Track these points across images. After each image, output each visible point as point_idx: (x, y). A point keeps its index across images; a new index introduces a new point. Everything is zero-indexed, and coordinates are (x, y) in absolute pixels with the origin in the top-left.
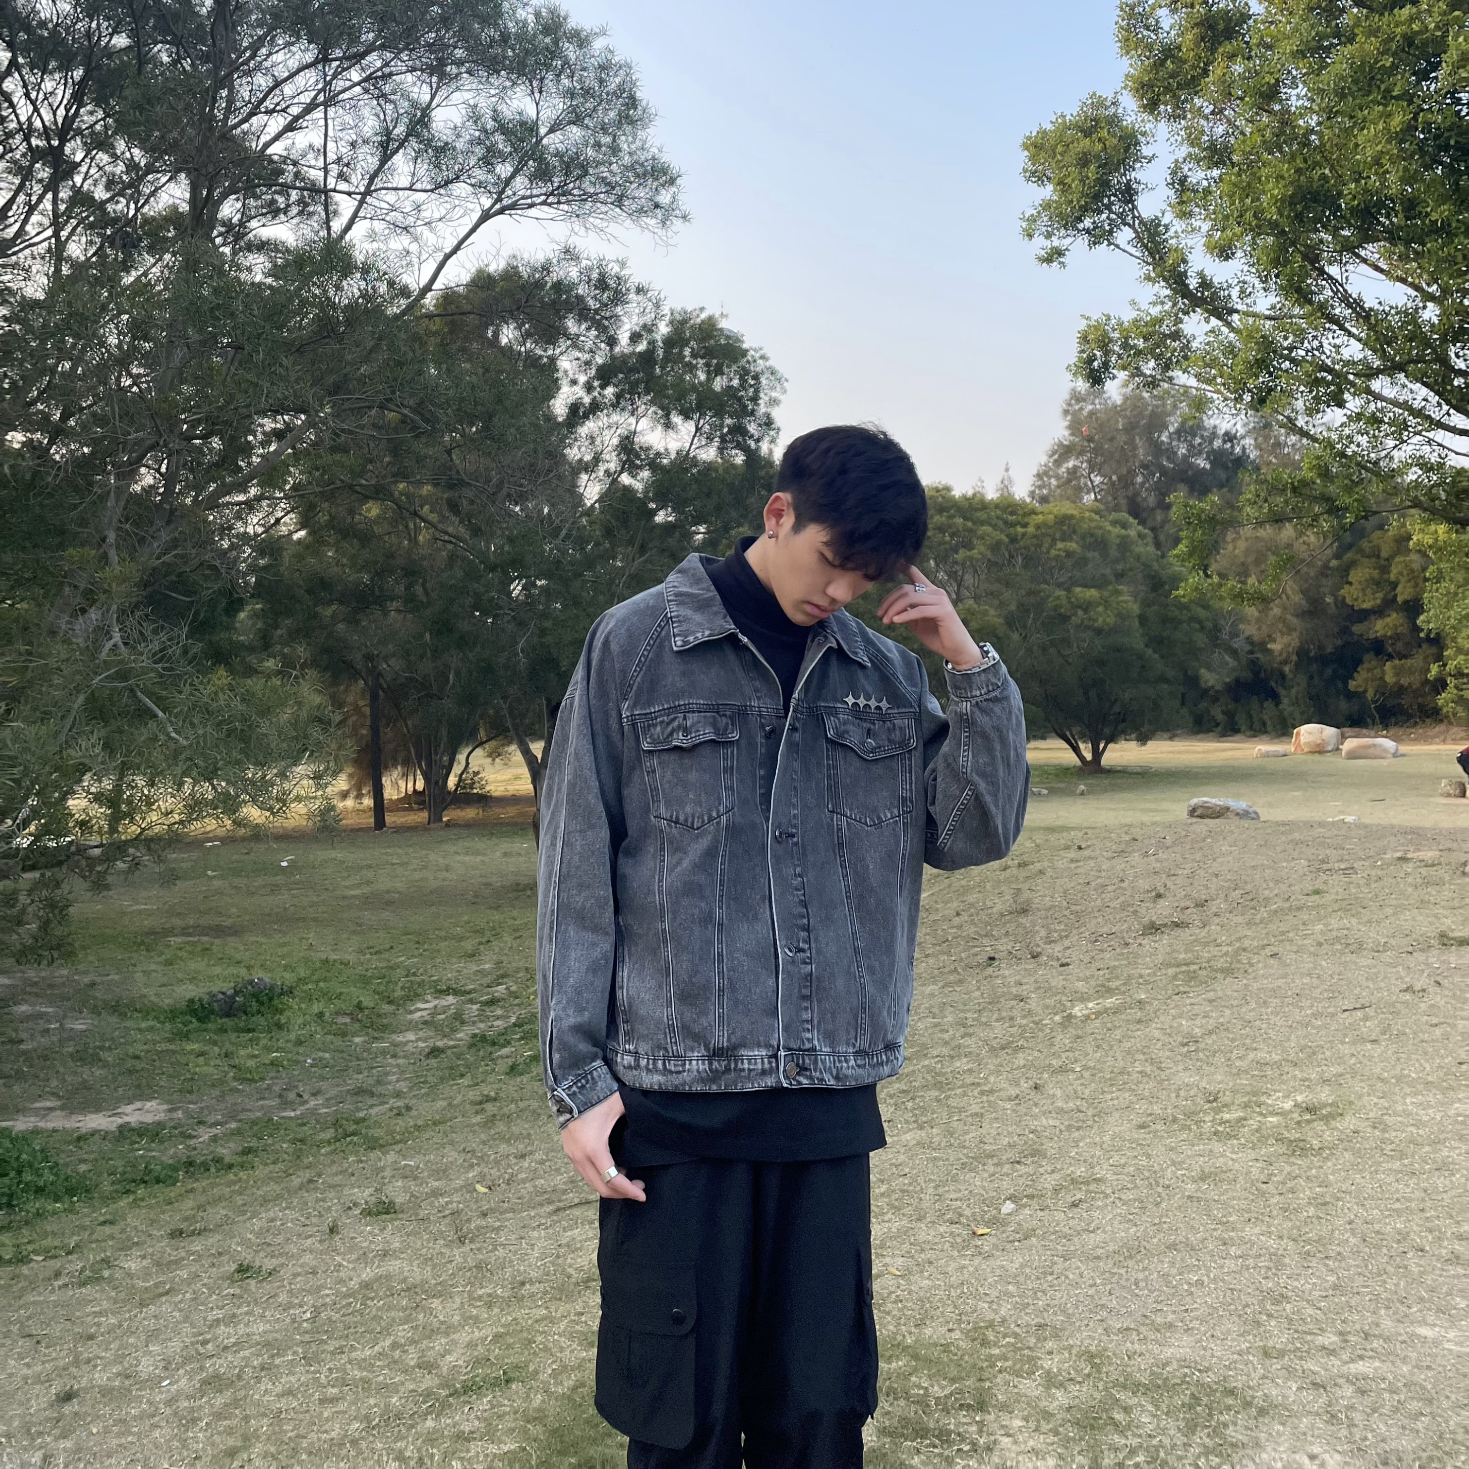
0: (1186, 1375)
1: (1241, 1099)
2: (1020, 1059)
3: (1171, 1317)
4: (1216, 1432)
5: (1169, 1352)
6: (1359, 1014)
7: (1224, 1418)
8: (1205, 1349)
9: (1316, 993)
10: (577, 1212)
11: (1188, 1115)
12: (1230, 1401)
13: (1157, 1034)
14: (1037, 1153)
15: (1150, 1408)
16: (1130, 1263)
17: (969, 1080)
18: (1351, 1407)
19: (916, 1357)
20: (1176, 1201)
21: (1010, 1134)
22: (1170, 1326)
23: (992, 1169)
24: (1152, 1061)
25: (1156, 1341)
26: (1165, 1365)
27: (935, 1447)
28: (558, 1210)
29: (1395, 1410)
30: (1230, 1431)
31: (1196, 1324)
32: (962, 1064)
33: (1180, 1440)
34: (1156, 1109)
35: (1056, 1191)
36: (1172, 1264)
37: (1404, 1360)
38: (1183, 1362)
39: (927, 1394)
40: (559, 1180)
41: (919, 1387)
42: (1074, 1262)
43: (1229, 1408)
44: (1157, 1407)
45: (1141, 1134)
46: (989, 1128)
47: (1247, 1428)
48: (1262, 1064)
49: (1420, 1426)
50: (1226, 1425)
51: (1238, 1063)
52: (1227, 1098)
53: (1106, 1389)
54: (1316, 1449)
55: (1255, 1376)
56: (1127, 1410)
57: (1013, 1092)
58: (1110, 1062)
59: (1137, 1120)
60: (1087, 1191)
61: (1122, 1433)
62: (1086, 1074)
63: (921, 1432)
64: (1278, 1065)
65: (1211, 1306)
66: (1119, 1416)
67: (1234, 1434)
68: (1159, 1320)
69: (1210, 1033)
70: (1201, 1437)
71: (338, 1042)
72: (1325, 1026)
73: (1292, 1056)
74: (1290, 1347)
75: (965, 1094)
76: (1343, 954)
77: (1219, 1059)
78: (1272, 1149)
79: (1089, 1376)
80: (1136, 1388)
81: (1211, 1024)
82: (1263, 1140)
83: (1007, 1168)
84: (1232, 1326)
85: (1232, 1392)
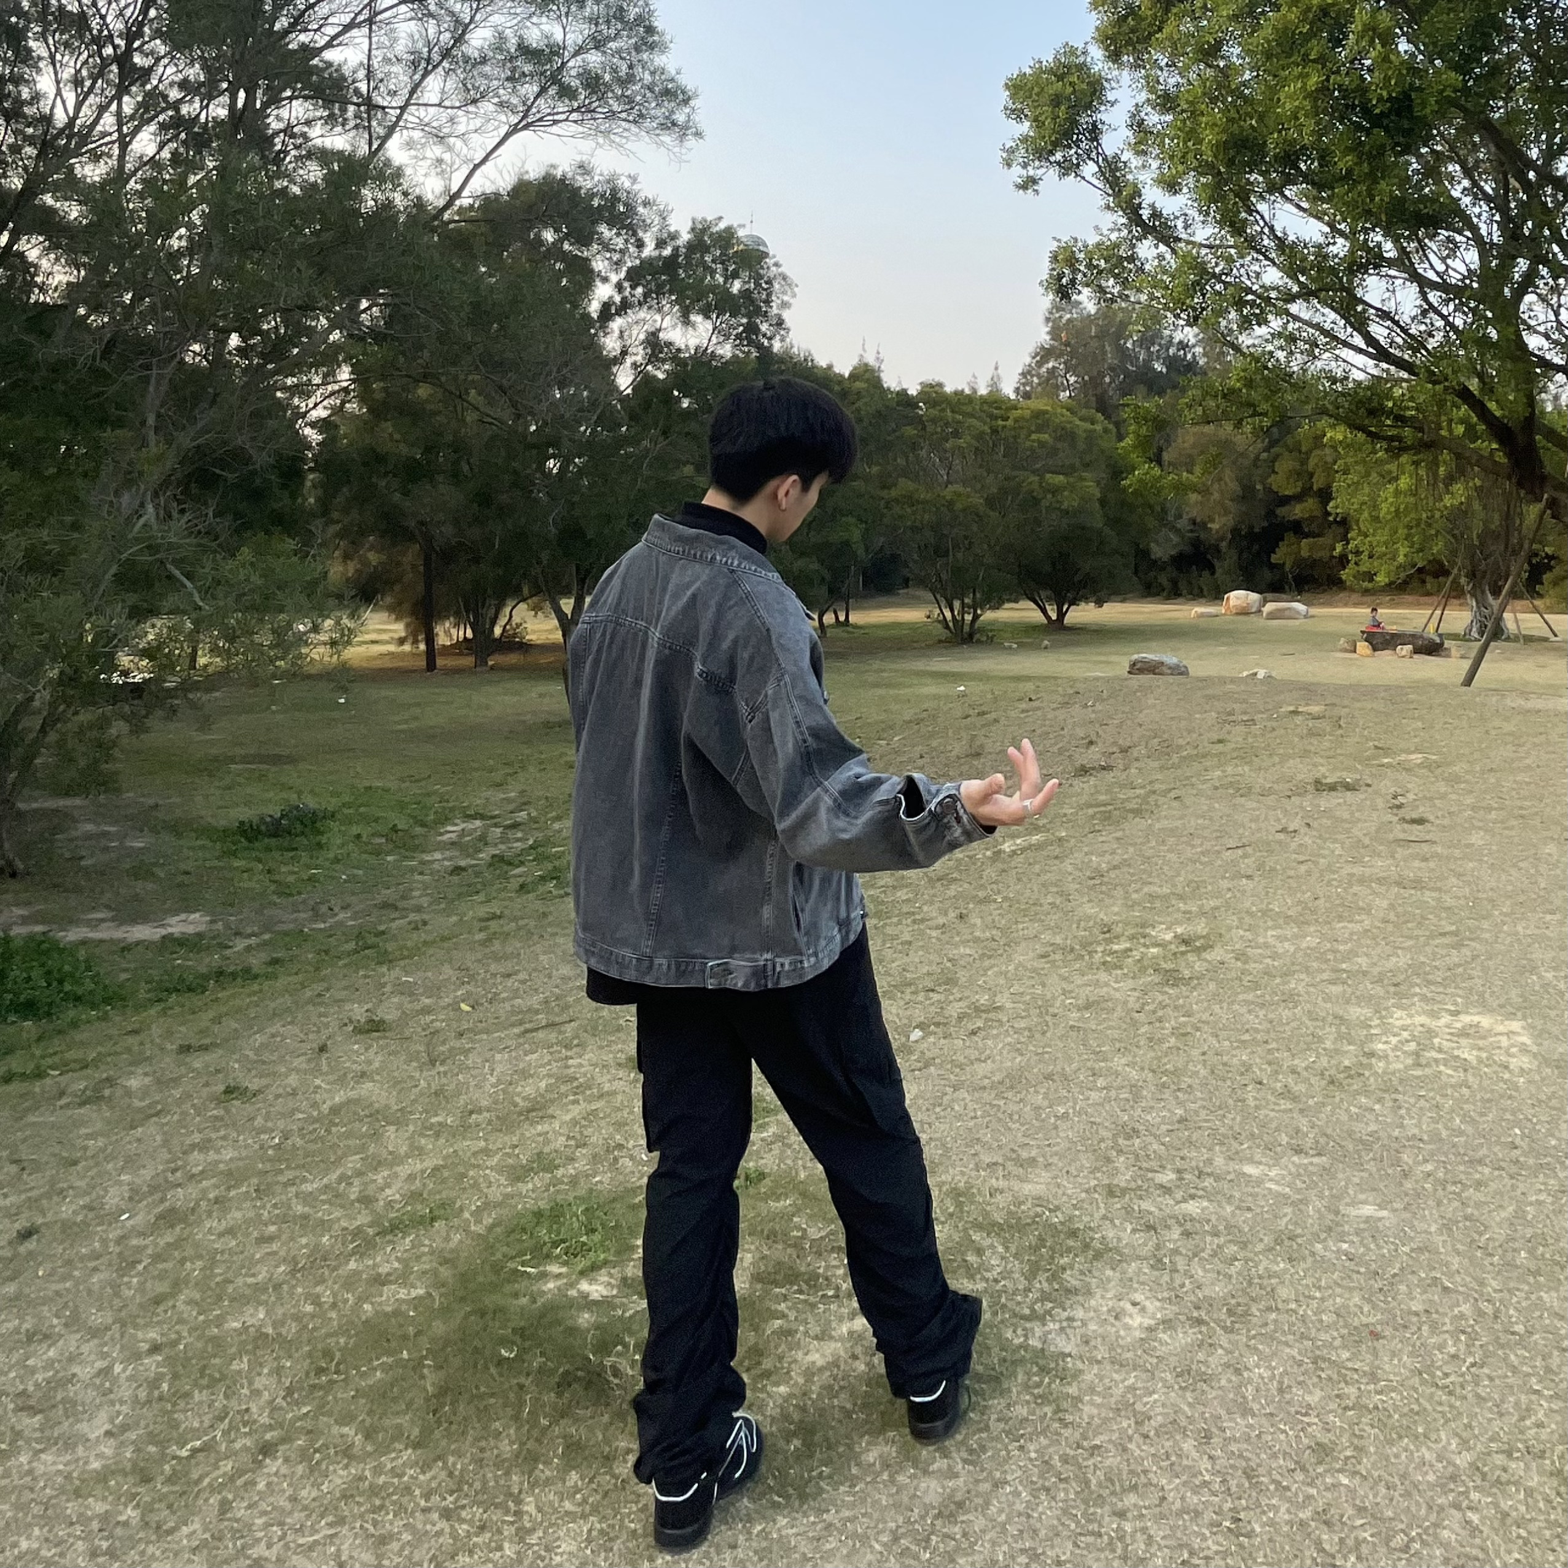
0: (1037, 1215)
1: (1131, 931)
2: (953, 890)
3: (1033, 1153)
4: (1054, 1277)
5: (1027, 1188)
6: (1240, 852)
7: (1064, 1261)
8: (1059, 1186)
9: (1206, 833)
10: (541, 1035)
11: (1084, 946)
12: (1071, 1243)
13: (1070, 869)
14: (951, 981)
15: (1000, 1249)
16: (1010, 1095)
17: (905, 909)
18: (1176, 1252)
19: (804, 1194)
20: (1060, 1031)
21: (930, 963)
22: (1033, 1161)
23: (908, 997)
24: (1061, 894)
25: (1018, 1177)
26: (1021, 1203)
27: (801, 1292)
28: (527, 1031)
29: (1214, 1254)
30: (1067, 1275)
31: (1055, 1160)
32: (902, 894)
33: (1022, 1284)
34: (1058, 940)
35: (960, 1018)
36: (1046, 1096)
37: (1230, 1199)
38: (1039, 1201)
39: (803, 1237)
40: (535, 1001)
41: (798, 1228)
42: (963, 1094)
43: (1069, 1250)
44: (1007, 1248)
45: (1041, 964)
46: (915, 957)
47: (1082, 1273)
48: (1152, 897)
49: (1233, 1270)
50: (1064, 1269)
51: (1135, 896)
52: (1118, 929)
53: (965, 1230)
54: (1138, 1297)
55: (1097, 1216)
56: (980, 1252)
57: (941, 920)
58: (1028, 892)
59: (1040, 949)
60: (987, 1020)
61: (971, 1277)
62: (1005, 905)
63: (792, 1277)
64: (1165, 898)
65: (1071, 1141)
66: (971, 1258)
67: (1070, 1278)
68: (1024, 1155)
69: (1115, 868)
70: (1041, 1283)
71: (373, 860)
72: (1211, 863)
73: (1179, 890)
74: (1133, 1185)
75: (900, 923)
76: (1233, 796)
77: (1119, 892)
78: (1151, 978)
79: (951, 1215)
80: (991, 1228)
81: (1117, 859)
82: (1143, 970)
83: (921, 997)
84: (1086, 1161)
85: (1073, 1234)
